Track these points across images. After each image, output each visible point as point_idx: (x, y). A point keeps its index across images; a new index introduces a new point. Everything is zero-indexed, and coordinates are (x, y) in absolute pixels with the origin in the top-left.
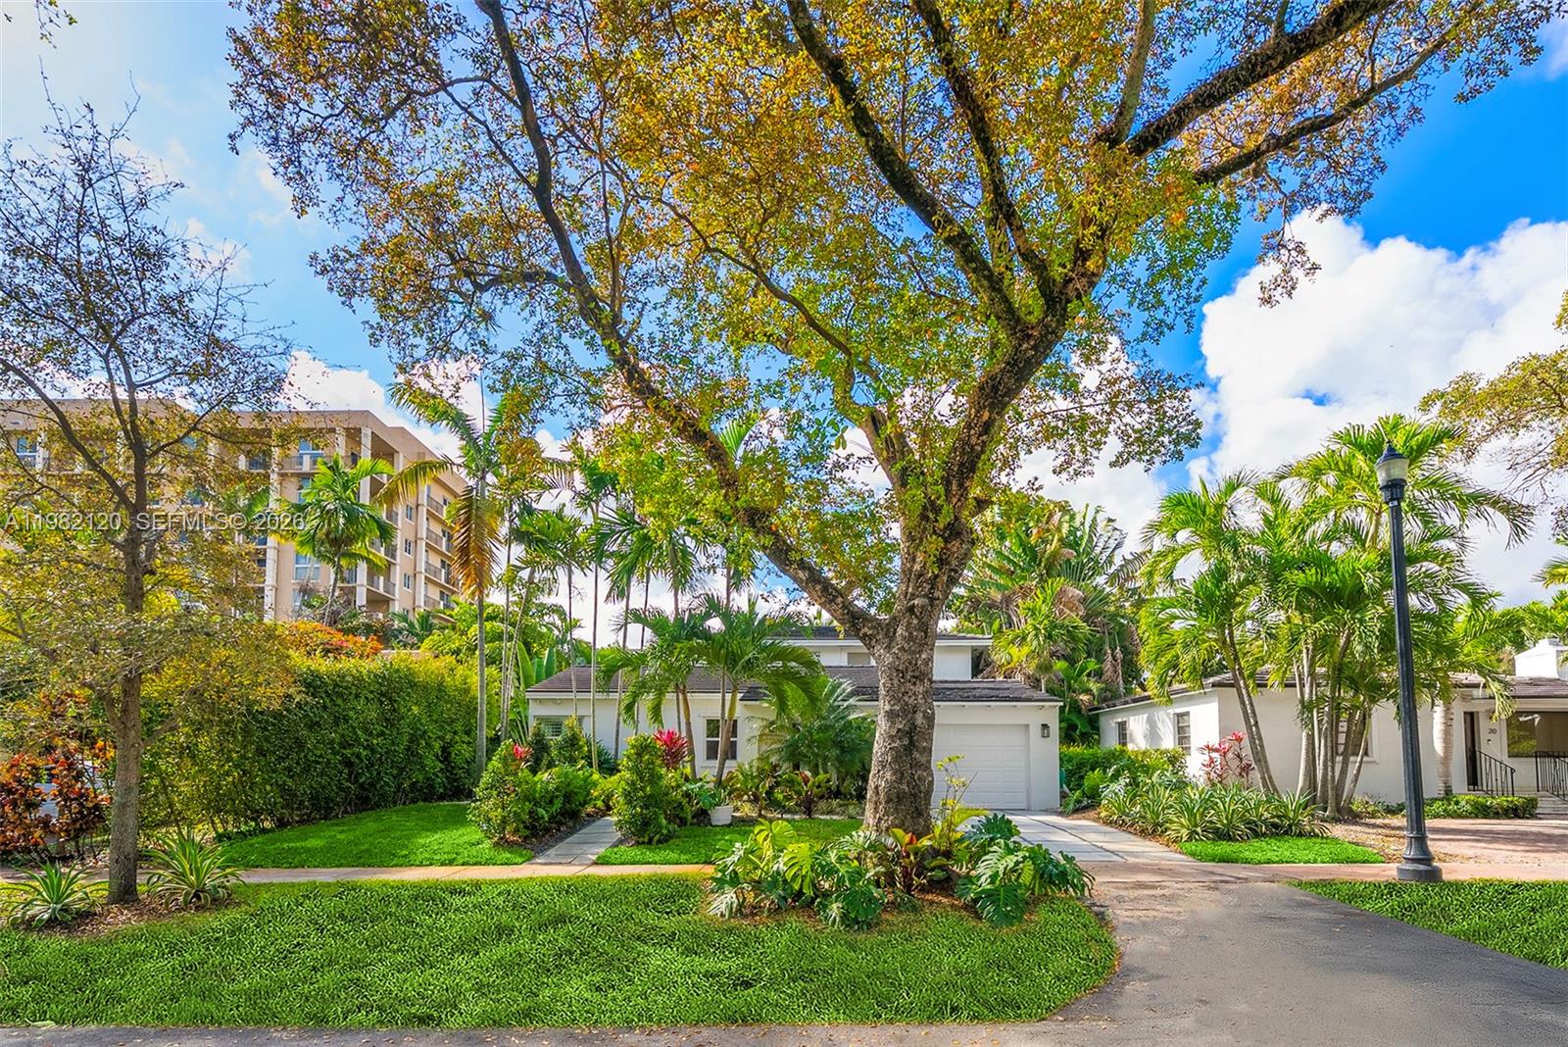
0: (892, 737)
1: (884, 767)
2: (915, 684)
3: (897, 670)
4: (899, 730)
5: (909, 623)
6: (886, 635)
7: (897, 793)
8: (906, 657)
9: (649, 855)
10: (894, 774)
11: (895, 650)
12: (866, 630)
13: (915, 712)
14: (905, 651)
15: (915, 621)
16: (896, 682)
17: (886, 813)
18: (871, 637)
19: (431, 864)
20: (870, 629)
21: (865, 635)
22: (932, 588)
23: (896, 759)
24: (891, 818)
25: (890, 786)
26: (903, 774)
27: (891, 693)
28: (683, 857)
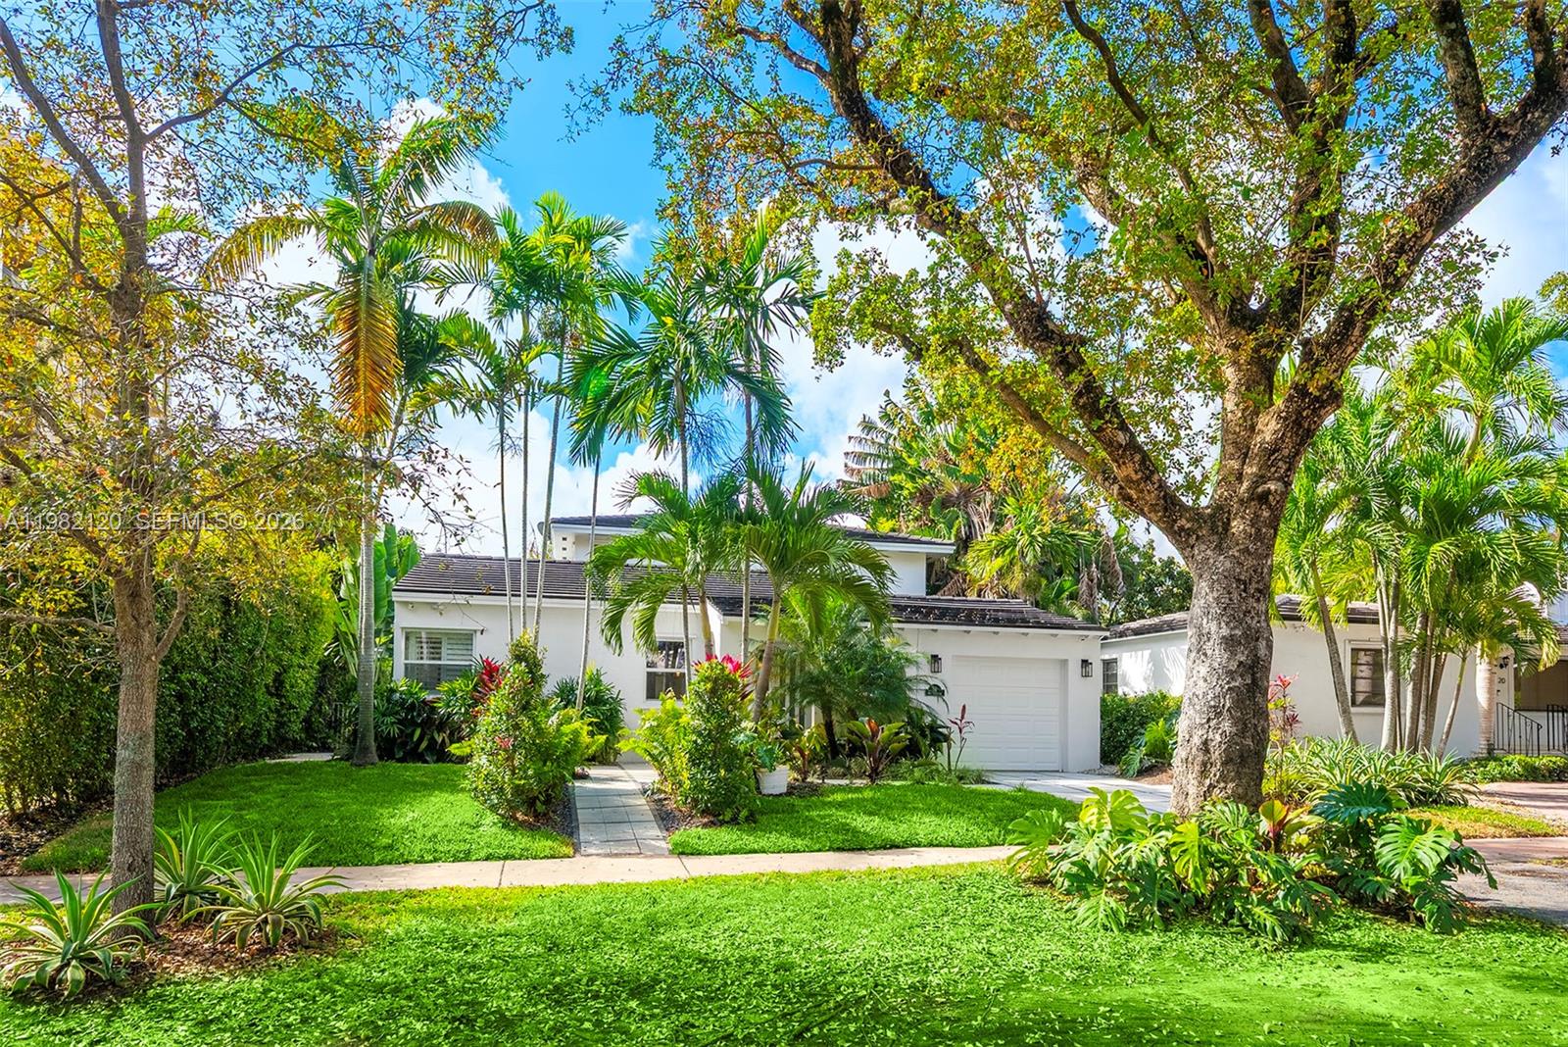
0: (1231, 674)
1: (1218, 714)
2: (1258, 600)
3: (1239, 580)
4: (1241, 663)
5: (1257, 516)
6: (1213, 530)
7: (1241, 750)
8: (1250, 562)
9: (749, 840)
10: (1235, 724)
11: (1234, 552)
12: (1183, 522)
13: (1257, 639)
14: (1250, 554)
15: (1266, 514)
16: (1235, 596)
17: (1223, 778)
18: (1189, 533)
19: (435, 860)
20: (1188, 521)
21: (1182, 528)
22: (1289, 469)
23: (1238, 703)
24: (1231, 785)
25: (1231, 742)
26: (1245, 724)
27: (1230, 612)
28: (799, 843)
